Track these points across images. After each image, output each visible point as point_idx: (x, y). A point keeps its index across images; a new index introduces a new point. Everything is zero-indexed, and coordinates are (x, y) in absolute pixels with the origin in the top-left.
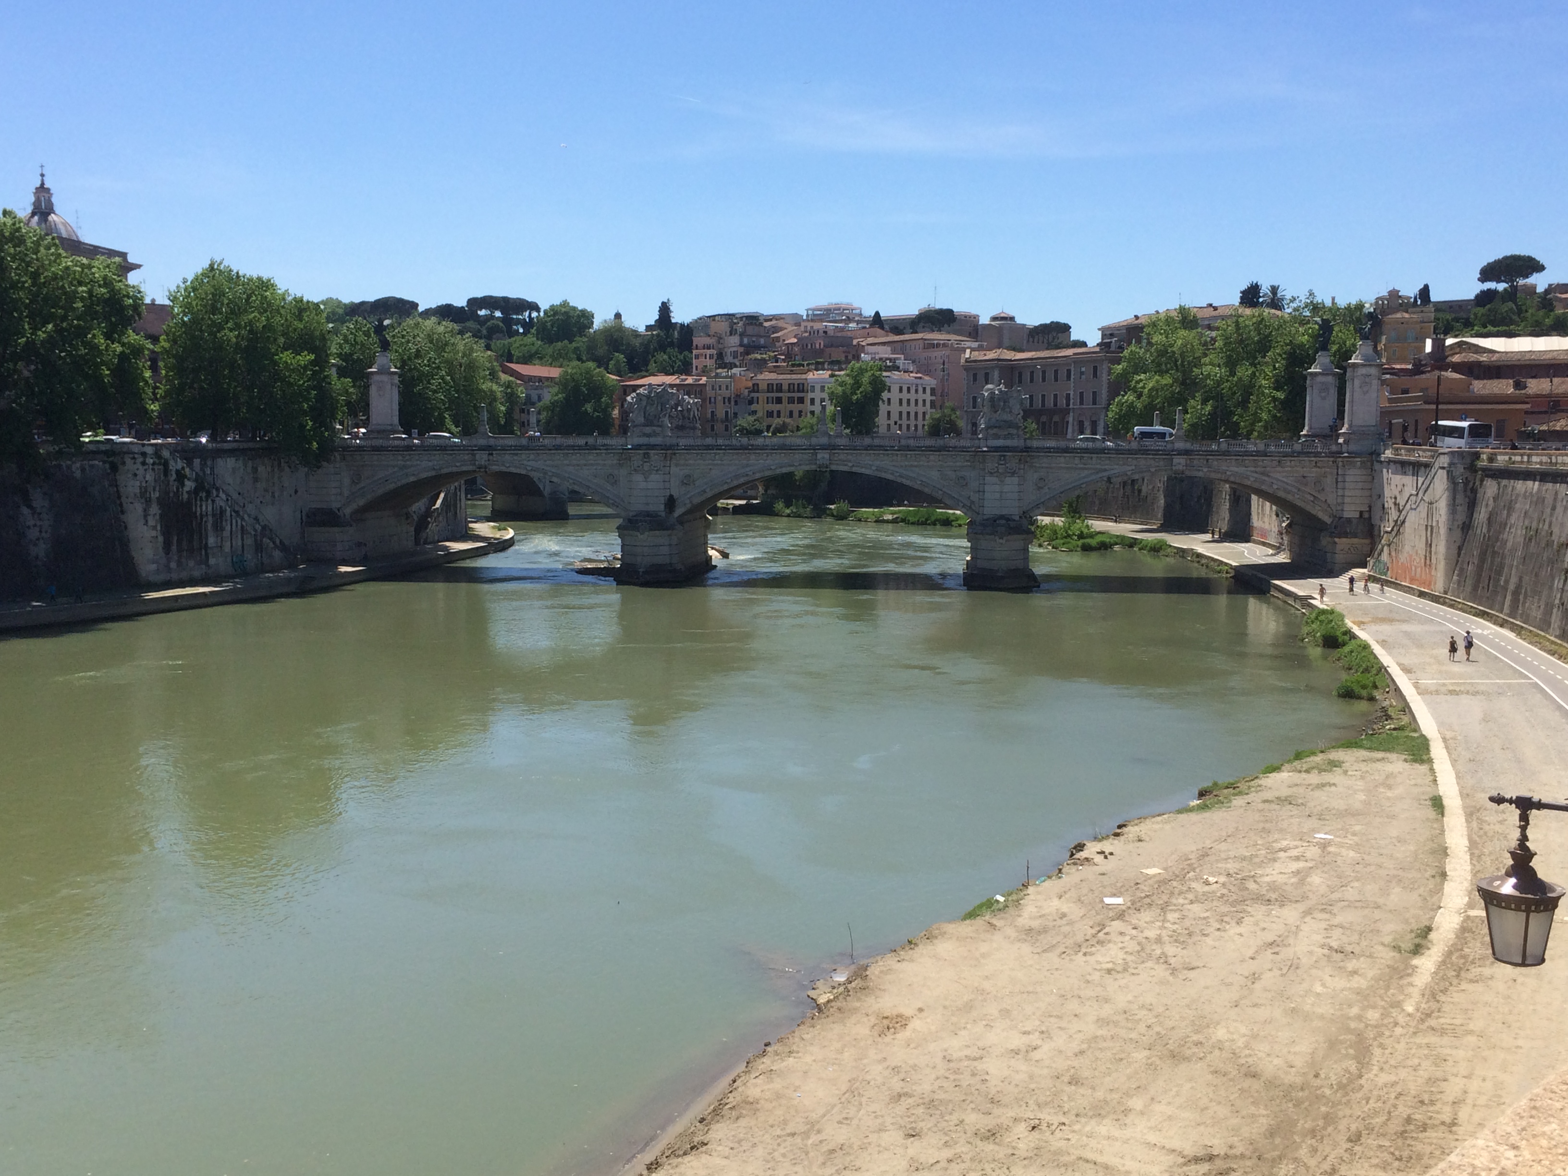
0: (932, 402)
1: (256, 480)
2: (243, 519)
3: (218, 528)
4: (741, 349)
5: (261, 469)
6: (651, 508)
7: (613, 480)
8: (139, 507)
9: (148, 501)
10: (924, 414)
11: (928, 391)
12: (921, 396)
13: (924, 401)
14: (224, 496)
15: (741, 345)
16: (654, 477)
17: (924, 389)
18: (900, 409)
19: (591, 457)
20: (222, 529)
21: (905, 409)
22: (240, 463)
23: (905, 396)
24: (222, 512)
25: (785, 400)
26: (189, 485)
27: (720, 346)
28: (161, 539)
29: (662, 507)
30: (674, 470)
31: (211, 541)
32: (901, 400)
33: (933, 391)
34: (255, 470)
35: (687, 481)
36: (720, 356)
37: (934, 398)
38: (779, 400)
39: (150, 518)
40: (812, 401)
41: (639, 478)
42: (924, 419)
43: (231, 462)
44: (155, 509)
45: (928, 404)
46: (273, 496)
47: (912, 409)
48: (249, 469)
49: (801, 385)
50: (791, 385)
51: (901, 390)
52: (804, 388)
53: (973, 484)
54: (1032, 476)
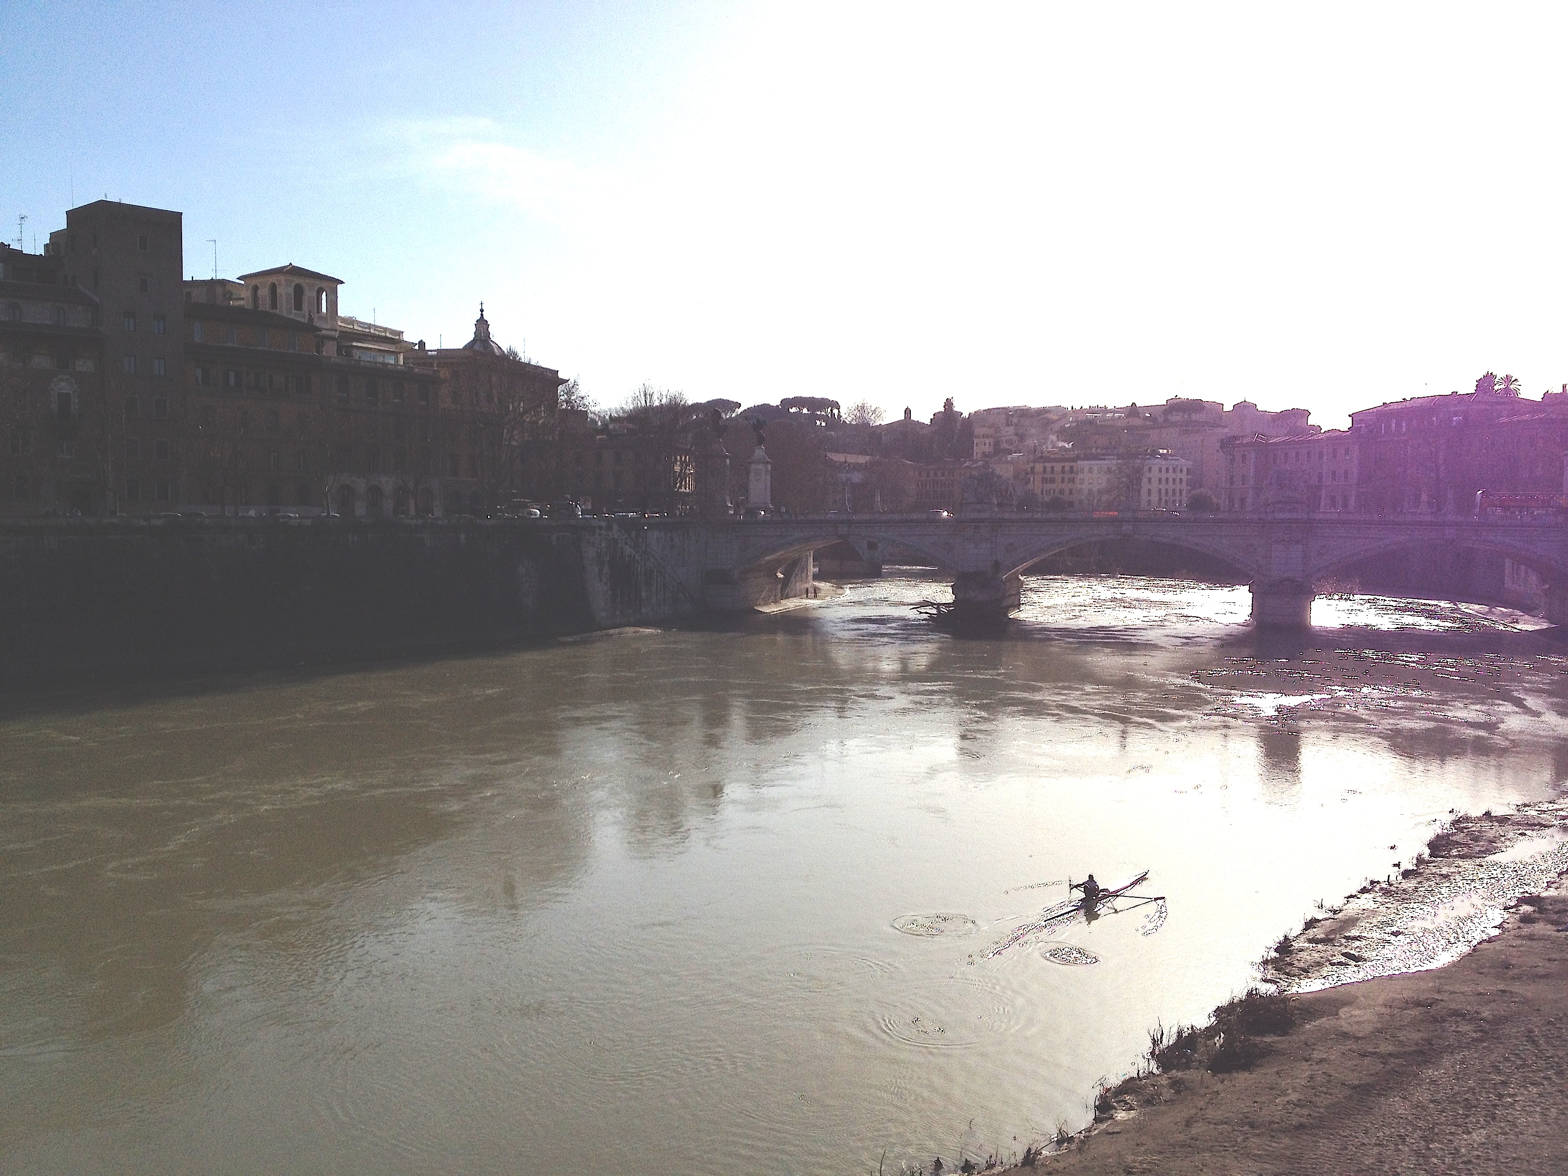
0: (1188, 480)
2: (665, 578)
3: (648, 584)
4: (1016, 437)
7: (949, 547)
8: (595, 568)
9: (602, 564)
10: (1181, 491)
11: (1185, 471)
12: (1178, 476)
13: (1181, 480)
14: (652, 560)
16: (983, 545)
17: (1181, 470)
18: (1160, 486)
19: (931, 529)
20: (651, 586)
21: (1163, 486)
22: (663, 534)
23: (1164, 475)
24: (651, 572)
25: (1058, 480)
27: (997, 435)
28: (610, 592)
29: (990, 569)
30: (1000, 539)
33: (1189, 472)
37: (1189, 477)
39: (603, 577)
40: (1082, 481)
41: (970, 545)
42: (1181, 495)
43: (656, 533)
45: (1185, 482)
47: (1170, 486)
49: (1072, 467)
50: (1063, 467)
51: (1160, 471)
52: (1075, 469)
53: (1262, 550)
54: (1315, 544)
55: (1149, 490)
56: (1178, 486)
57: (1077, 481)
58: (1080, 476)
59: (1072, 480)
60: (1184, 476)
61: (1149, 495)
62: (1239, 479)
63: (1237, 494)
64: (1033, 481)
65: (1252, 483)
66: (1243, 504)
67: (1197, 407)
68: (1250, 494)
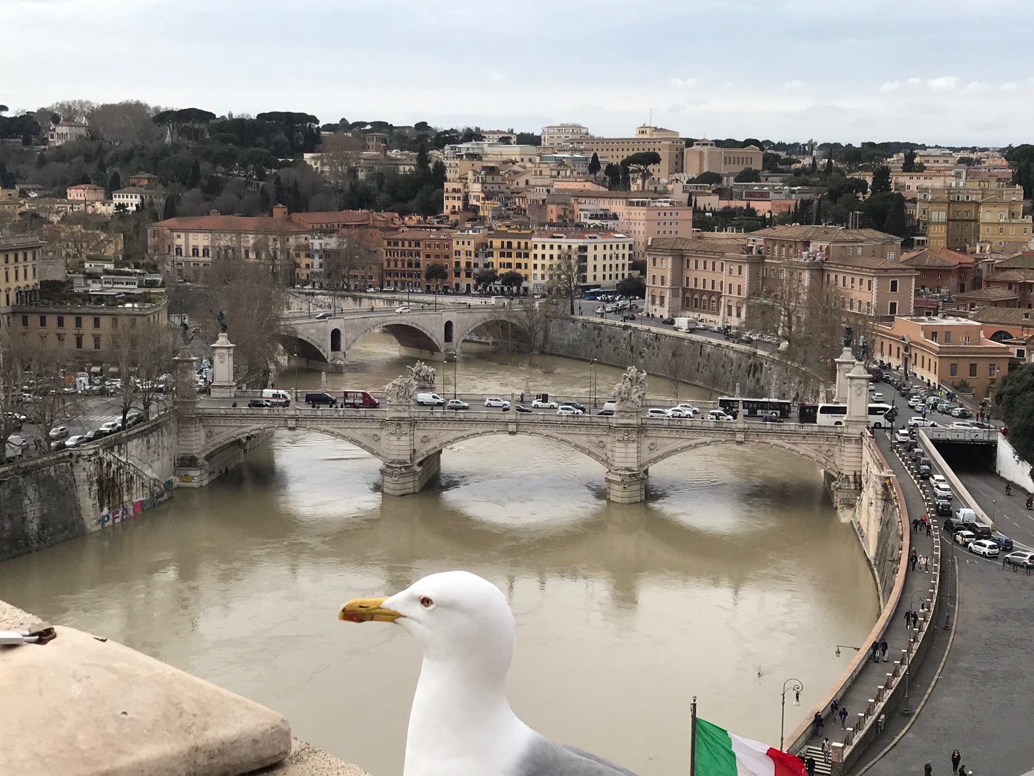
0: (630, 255)
1: (149, 448)
2: (143, 479)
3: (129, 489)
4: (482, 195)
5: (152, 440)
6: (401, 458)
7: (377, 438)
8: (87, 487)
9: (91, 484)
10: (623, 265)
11: (627, 247)
12: (621, 252)
13: (624, 255)
14: (132, 468)
15: (482, 191)
16: (403, 438)
17: (624, 246)
18: (605, 263)
19: (363, 423)
20: (132, 488)
21: (608, 262)
22: (140, 440)
23: (608, 252)
24: (132, 478)
25: (514, 255)
26: (114, 467)
27: (466, 190)
28: (98, 504)
29: (408, 457)
30: (417, 433)
31: (125, 498)
32: (605, 256)
33: (631, 247)
34: (148, 442)
35: (426, 439)
36: (466, 198)
37: (631, 252)
38: (510, 255)
39: (92, 493)
40: (535, 256)
41: (394, 438)
42: (623, 269)
43: (135, 442)
44: (95, 487)
45: (627, 257)
46: (159, 455)
47: (614, 262)
48: (145, 443)
49: (526, 244)
50: (519, 243)
51: (605, 247)
52: (529, 245)
53: (609, 446)
54: (647, 442)
55: (595, 266)
56: (620, 262)
57: (531, 256)
58: (535, 251)
59: (527, 256)
60: (627, 252)
61: (595, 270)
62: (658, 280)
63: (657, 294)
64: (491, 254)
65: (668, 284)
66: (662, 303)
67: (654, 158)
68: (668, 295)
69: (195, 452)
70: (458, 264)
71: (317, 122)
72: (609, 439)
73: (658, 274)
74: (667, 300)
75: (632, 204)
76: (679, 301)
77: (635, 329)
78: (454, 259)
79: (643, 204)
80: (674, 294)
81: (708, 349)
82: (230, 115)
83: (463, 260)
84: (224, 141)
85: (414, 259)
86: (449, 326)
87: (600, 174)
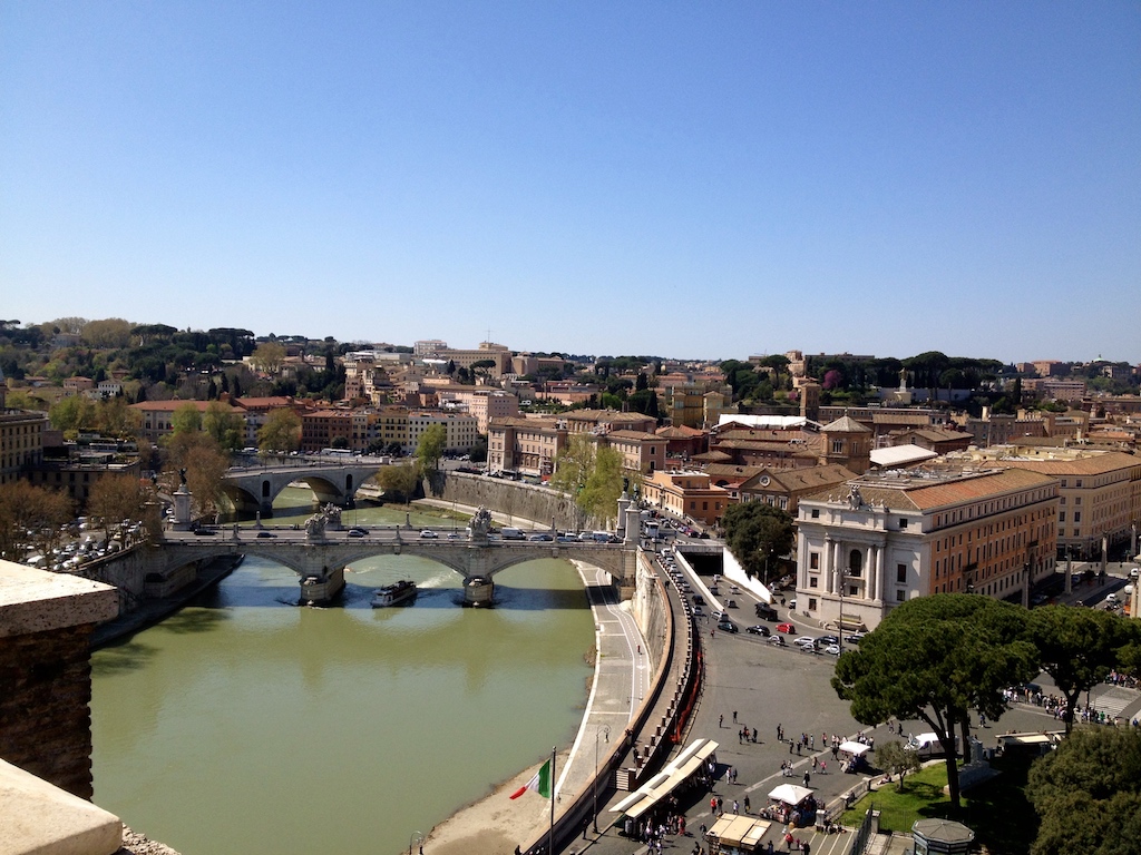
0: (476, 429)
4: (373, 387)
7: (298, 559)
10: (472, 436)
11: (474, 423)
12: (470, 426)
13: (472, 429)
15: (373, 384)
16: (317, 558)
17: (472, 423)
18: (459, 434)
19: (287, 549)
23: (461, 427)
25: (396, 428)
27: (361, 384)
29: (321, 572)
32: (459, 429)
33: (477, 423)
35: (333, 559)
36: (362, 389)
37: (477, 427)
38: (393, 428)
40: (411, 429)
45: (474, 430)
49: (404, 420)
50: (399, 420)
52: (407, 422)
53: (466, 561)
54: (491, 558)
55: (453, 436)
56: (470, 433)
57: (408, 429)
59: (404, 429)
61: (453, 439)
62: (496, 446)
63: (496, 454)
64: (380, 428)
65: (503, 449)
66: (499, 461)
67: (492, 364)
68: (503, 455)
69: (159, 571)
70: (355, 434)
71: (253, 335)
72: (466, 557)
73: (496, 441)
74: (502, 460)
75: (477, 394)
76: (511, 460)
77: (481, 480)
78: (353, 431)
79: (485, 394)
80: (507, 455)
81: (531, 493)
82: (189, 329)
83: (359, 432)
84: (184, 348)
85: (324, 431)
86: (349, 478)
87: (456, 373)
